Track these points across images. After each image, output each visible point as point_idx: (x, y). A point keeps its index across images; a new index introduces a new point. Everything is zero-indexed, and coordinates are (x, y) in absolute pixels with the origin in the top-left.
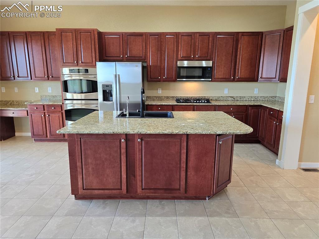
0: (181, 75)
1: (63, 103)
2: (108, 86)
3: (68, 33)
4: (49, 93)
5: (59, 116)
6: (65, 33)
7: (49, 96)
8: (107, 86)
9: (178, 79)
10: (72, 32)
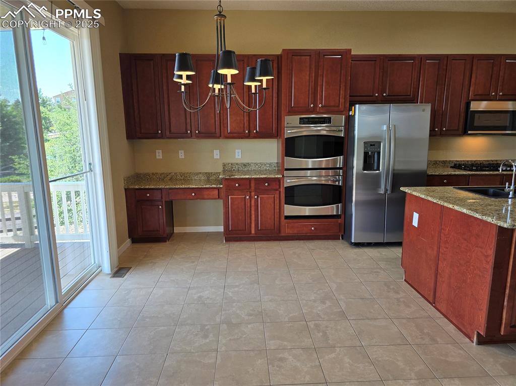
0: (475, 125)
1: (283, 176)
2: (374, 145)
3: (303, 57)
4: (237, 159)
5: (274, 197)
6: (299, 57)
7: (237, 164)
8: (371, 145)
9: (469, 132)
10: (310, 56)
